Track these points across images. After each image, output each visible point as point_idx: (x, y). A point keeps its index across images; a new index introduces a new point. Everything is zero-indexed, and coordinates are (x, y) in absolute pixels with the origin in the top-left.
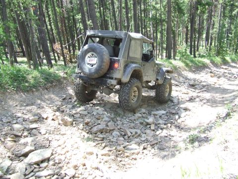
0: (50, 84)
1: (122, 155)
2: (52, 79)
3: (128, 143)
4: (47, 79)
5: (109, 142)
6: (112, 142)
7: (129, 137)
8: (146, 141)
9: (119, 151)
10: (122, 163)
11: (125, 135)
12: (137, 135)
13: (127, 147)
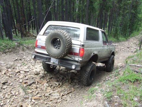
0: (7, 50)
1: (48, 100)
2: (9, 47)
3: (53, 92)
4: (6, 46)
5: (41, 90)
6: (43, 90)
7: (54, 87)
8: (64, 91)
9: (46, 97)
10: (47, 105)
11: (52, 86)
12: (60, 86)
13: (52, 94)
